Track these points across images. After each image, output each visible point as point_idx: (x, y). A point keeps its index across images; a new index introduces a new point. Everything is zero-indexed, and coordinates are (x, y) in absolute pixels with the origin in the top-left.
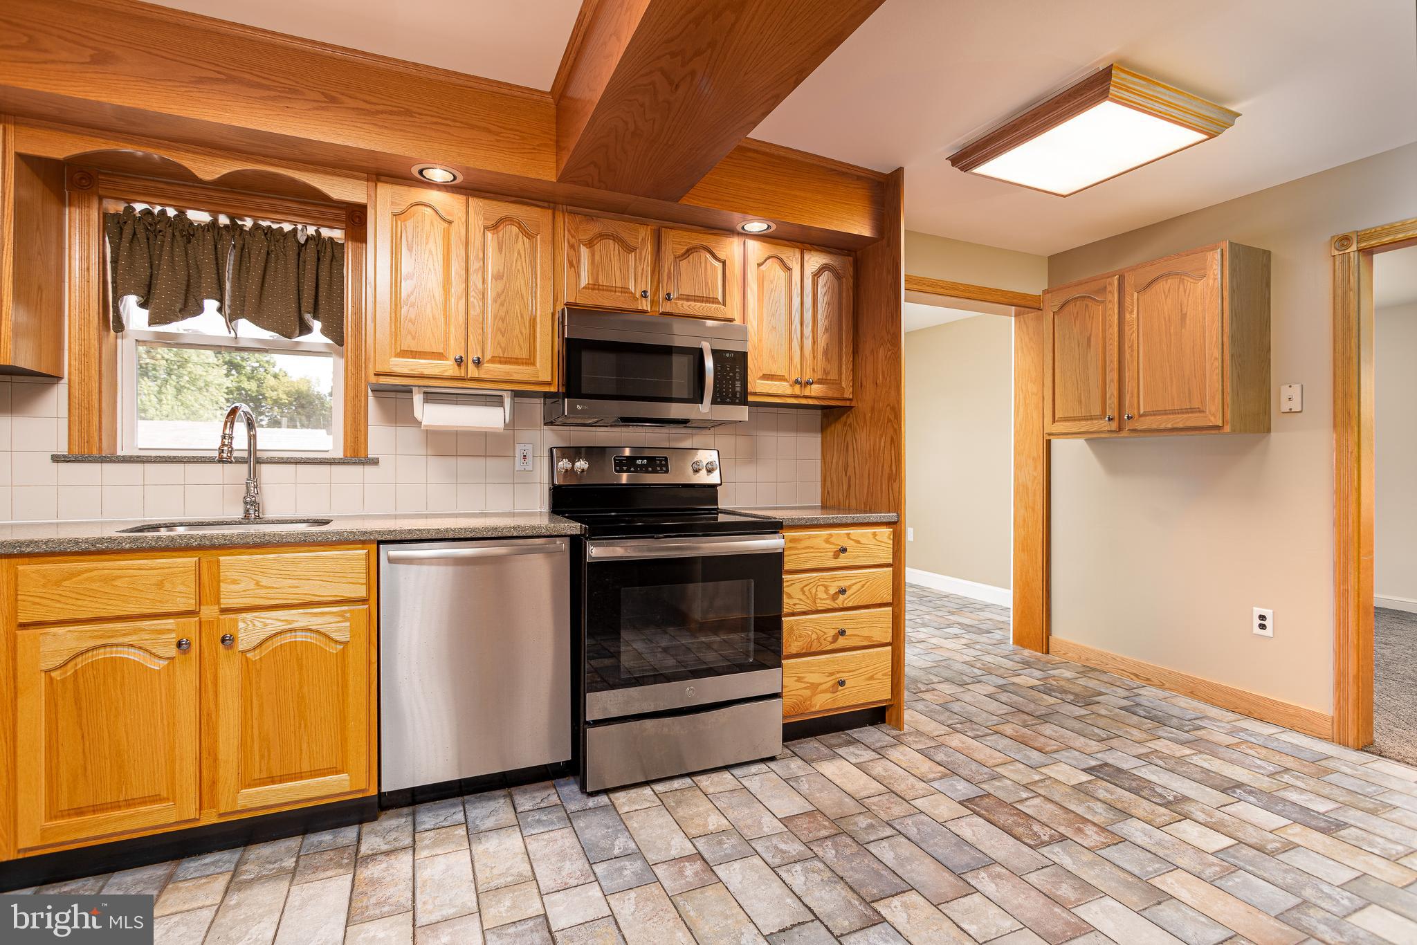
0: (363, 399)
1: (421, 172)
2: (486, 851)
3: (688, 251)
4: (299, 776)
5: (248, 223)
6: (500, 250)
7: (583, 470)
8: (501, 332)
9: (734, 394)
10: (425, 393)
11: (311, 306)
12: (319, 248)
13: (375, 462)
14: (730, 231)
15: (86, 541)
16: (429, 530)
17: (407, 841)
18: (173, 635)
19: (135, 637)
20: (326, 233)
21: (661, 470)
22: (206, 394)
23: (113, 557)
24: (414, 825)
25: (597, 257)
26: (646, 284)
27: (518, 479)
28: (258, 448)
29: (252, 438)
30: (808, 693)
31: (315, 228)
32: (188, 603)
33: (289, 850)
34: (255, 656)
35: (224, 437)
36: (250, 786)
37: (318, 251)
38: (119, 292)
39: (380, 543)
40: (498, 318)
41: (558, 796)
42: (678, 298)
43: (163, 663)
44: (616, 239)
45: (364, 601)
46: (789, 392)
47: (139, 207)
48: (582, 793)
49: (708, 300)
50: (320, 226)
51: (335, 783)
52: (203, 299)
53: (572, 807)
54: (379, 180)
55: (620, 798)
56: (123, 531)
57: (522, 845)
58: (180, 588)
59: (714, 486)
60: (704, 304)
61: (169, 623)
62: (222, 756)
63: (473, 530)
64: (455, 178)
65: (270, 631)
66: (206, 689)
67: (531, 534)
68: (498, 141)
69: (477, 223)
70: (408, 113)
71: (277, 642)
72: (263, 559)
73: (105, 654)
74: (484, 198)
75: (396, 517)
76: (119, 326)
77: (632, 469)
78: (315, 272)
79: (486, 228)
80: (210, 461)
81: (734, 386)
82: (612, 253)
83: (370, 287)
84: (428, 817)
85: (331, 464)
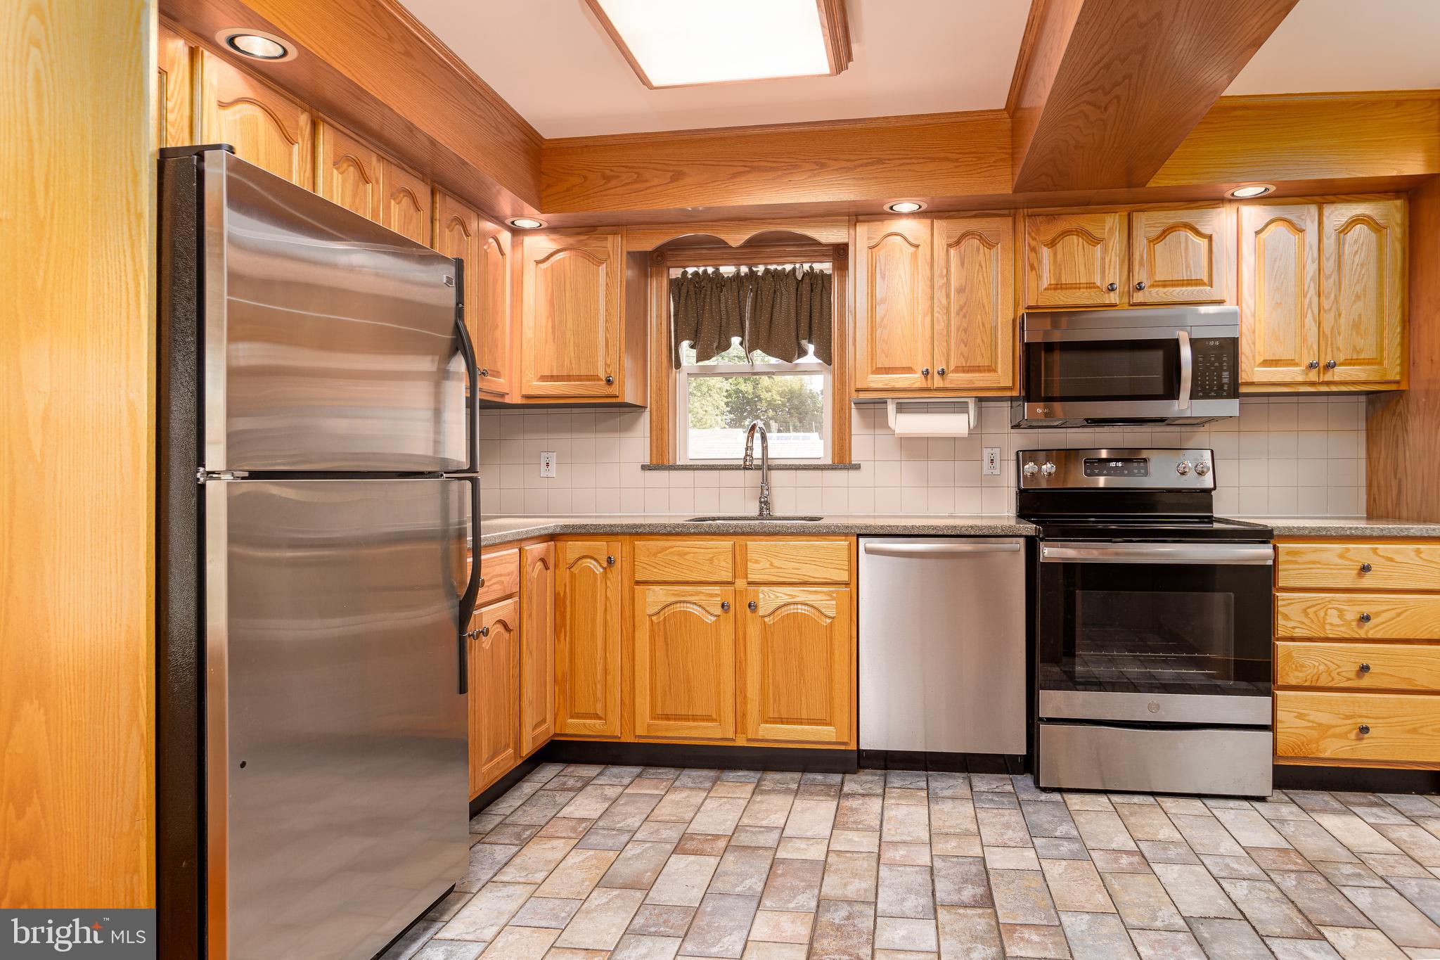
0: (847, 411)
1: (891, 208)
2: (942, 811)
3: (1164, 232)
4: (799, 721)
5: (760, 269)
6: (962, 264)
7: (1050, 474)
8: (964, 343)
9: (1221, 386)
10: (898, 403)
11: (807, 333)
12: (812, 282)
13: (857, 467)
14: (1218, 200)
15: (670, 526)
16: (897, 527)
17: (880, 791)
18: (719, 599)
19: (697, 598)
20: (818, 267)
21: (1139, 472)
22: (708, 399)
23: (684, 538)
24: (885, 782)
25: (1059, 256)
26: (1115, 275)
27: (985, 483)
28: (769, 457)
29: (765, 449)
30: (1314, 733)
31: (810, 264)
32: (726, 575)
33: (793, 779)
34: (770, 621)
35: (747, 449)
36: (766, 722)
37: (811, 284)
38: (679, 340)
39: (859, 536)
40: (961, 330)
41: (1013, 787)
42: (1152, 286)
43: (713, 619)
44: (1081, 233)
45: (847, 584)
46: (1300, 379)
47: (690, 270)
48: (1037, 788)
49: (1189, 283)
50: (812, 262)
51: (825, 732)
52: (731, 337)
53: (1024, 796)
54: (857, 221)
55: (1074, 801)
56: (688, 521)
57: (973, 812)
58: (723, 564)
59: (1208, 492)
60: (1184, 289)
61: (716, 589)
62: (749, 695)
63: (935, 528)
64: (920, 207)
65: (780, 602)
66: (739, 642)
67: (986, 533)
68: (956, 167)
69: (940, 242)
70: (880, 161)
71: (785, 611)
72: (775, 545)
73: (680, 607)
74: (947, 218)
75: (874, 517)
76: (678, 365)
77: (1105, 472)
78: (809, 303)
79: (950, 246)
80: (737, 468)
81: (1220, 377)
82: (1076, 248)
83: (851, 314)
84: (897, 779)
85: (822, 469)
